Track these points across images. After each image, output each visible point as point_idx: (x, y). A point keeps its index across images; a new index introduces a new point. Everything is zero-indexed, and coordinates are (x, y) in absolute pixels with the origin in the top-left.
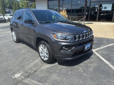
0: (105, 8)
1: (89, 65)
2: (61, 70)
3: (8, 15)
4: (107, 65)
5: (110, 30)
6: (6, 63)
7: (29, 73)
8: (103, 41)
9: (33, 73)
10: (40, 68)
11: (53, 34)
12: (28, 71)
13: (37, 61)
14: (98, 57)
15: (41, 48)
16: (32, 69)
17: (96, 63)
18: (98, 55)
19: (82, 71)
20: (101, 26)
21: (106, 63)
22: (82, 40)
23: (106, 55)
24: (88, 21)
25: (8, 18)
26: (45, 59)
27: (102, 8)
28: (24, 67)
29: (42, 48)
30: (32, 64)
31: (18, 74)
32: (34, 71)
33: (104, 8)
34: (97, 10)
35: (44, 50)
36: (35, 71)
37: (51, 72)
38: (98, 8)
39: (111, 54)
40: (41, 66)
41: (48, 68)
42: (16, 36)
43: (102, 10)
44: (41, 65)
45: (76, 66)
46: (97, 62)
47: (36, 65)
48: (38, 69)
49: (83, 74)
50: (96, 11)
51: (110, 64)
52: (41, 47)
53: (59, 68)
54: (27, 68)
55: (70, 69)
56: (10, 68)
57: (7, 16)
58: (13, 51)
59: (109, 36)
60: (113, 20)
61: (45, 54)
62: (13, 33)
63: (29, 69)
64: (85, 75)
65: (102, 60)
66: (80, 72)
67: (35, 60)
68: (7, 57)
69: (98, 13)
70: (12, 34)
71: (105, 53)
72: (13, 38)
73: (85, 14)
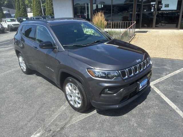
0: (167, 6)
1: (145, 112)
2: (103, 124)
3: (8, 20)
4: (174, 110)
5: (176, 43)
6: (14, 115)
7: (53, 132)
8: (165, 65)
9: (59, 131)
10: (69, 121)
11: (87, 69)
12: (51, 128)
13: (63, 108)
14: (158, 97)
15: (69, 88)
16: (56, 125)
17: (157, 107)
18: (158, 92)
19: (135, 125)
20: (161, 36)
21: (172, 108)
22: (135, 75)
23: (170, 92)
24: (139, 29)
25: (8, 26)
26: (76, 106)
27: (161, 6)
28: (43, 120)
29: (71, 88)
30: (56, 115)
31: (36, 134)
32: (60, 127)
33: (165, 7)
35: (74, 91)
36: (62, 128)
37: (87, 128)
39: (178, 90)
40: (71, 118)
41: (82, 122)
42: (25, 63)
43: (161, 9)
44: (70, 115)
45: (125, 116)
46: (157, 105)
47: (62, 116)
48: (66, 124)
49: (138, 129)
50: (152, 10)
51: (178, 108)
52: (68, 86)
53: (99, 121)
54: (49, 122)
55: (117, 122)
56: (21, 123)
57: (5, 22)
58: (22, 90)
59: (174, 55)
61: (77, 99)
62: (21, 59)
63: (52, 123)
64: (141, 131)
65: (165, 101)
66: (133, 125)
67: (60, 106)
68: (15, 103)
70: (19, 61)
71: (170, 88)
72: (21, 66)
73: (134, 17)
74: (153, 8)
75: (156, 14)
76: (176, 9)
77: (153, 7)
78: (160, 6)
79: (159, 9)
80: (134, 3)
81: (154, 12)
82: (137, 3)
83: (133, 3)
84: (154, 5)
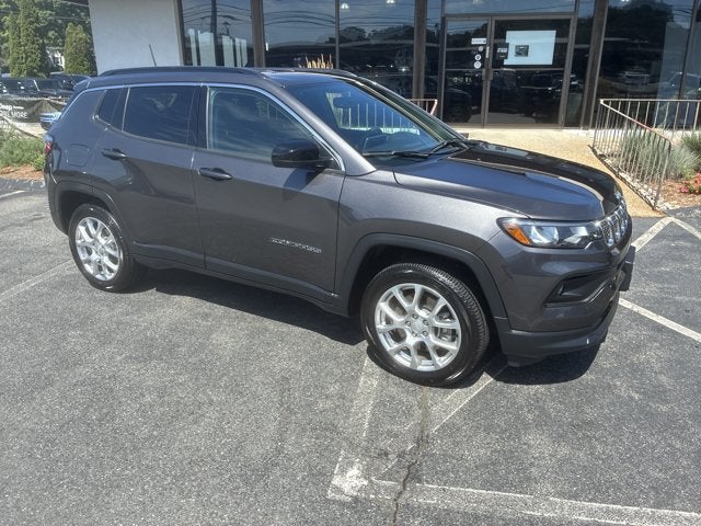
0: (523, 51)
7: (400, 456)
9: (417, 449)
10: (425, 416)
12: (383, 445)
16: (393, 435)
27: (504, 50)
28: (332, 428)
31: (343, 471)
32: (410, 437)
33: (518, 54)
34: (482, 61)
36: (421, 440)
38: (484, 52)
40: (424, 407)
43: (506, 62)
48: (423, 427)
50: (477, 65)
60: (562, 117)
63: (374, 433)
67: (354, 378)
69: (487, 77)
73: (418, 88)
74: (478, 57)
75: (491, 78)
76: (551, 63)
77: (479, 53)
78: (500, 50)
79: (498, 62)
80: (414, 42)
81: (484, 70)
82: (425, 44)
83: (411, 42)
84: (481, 49)
